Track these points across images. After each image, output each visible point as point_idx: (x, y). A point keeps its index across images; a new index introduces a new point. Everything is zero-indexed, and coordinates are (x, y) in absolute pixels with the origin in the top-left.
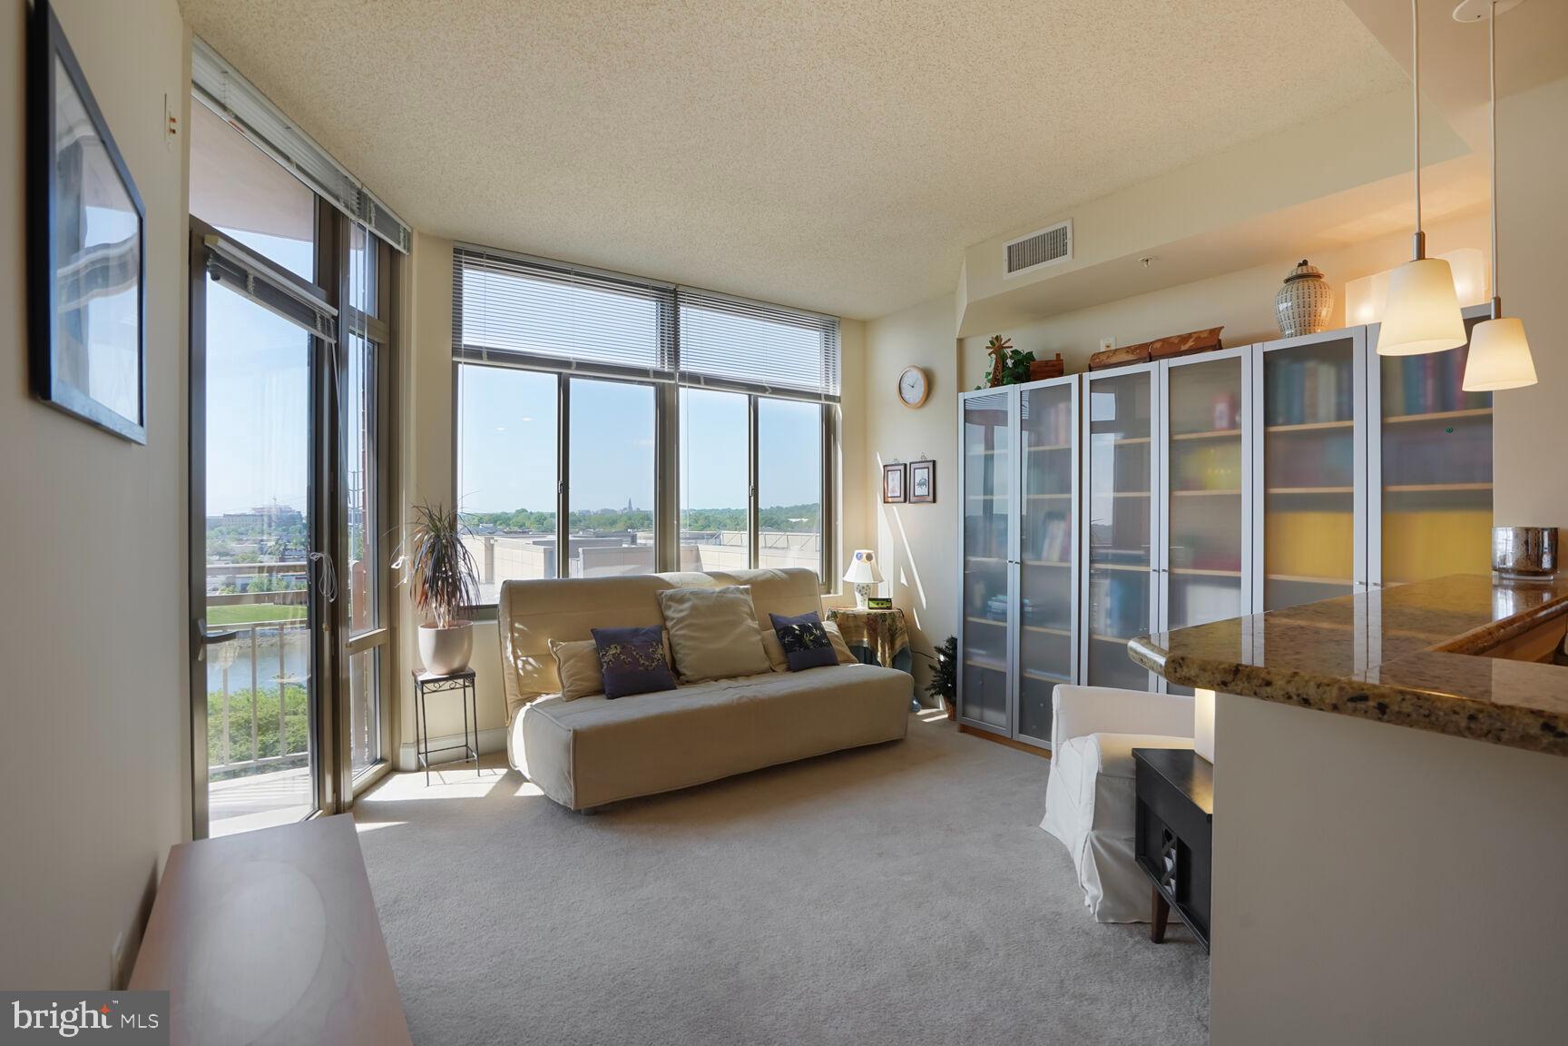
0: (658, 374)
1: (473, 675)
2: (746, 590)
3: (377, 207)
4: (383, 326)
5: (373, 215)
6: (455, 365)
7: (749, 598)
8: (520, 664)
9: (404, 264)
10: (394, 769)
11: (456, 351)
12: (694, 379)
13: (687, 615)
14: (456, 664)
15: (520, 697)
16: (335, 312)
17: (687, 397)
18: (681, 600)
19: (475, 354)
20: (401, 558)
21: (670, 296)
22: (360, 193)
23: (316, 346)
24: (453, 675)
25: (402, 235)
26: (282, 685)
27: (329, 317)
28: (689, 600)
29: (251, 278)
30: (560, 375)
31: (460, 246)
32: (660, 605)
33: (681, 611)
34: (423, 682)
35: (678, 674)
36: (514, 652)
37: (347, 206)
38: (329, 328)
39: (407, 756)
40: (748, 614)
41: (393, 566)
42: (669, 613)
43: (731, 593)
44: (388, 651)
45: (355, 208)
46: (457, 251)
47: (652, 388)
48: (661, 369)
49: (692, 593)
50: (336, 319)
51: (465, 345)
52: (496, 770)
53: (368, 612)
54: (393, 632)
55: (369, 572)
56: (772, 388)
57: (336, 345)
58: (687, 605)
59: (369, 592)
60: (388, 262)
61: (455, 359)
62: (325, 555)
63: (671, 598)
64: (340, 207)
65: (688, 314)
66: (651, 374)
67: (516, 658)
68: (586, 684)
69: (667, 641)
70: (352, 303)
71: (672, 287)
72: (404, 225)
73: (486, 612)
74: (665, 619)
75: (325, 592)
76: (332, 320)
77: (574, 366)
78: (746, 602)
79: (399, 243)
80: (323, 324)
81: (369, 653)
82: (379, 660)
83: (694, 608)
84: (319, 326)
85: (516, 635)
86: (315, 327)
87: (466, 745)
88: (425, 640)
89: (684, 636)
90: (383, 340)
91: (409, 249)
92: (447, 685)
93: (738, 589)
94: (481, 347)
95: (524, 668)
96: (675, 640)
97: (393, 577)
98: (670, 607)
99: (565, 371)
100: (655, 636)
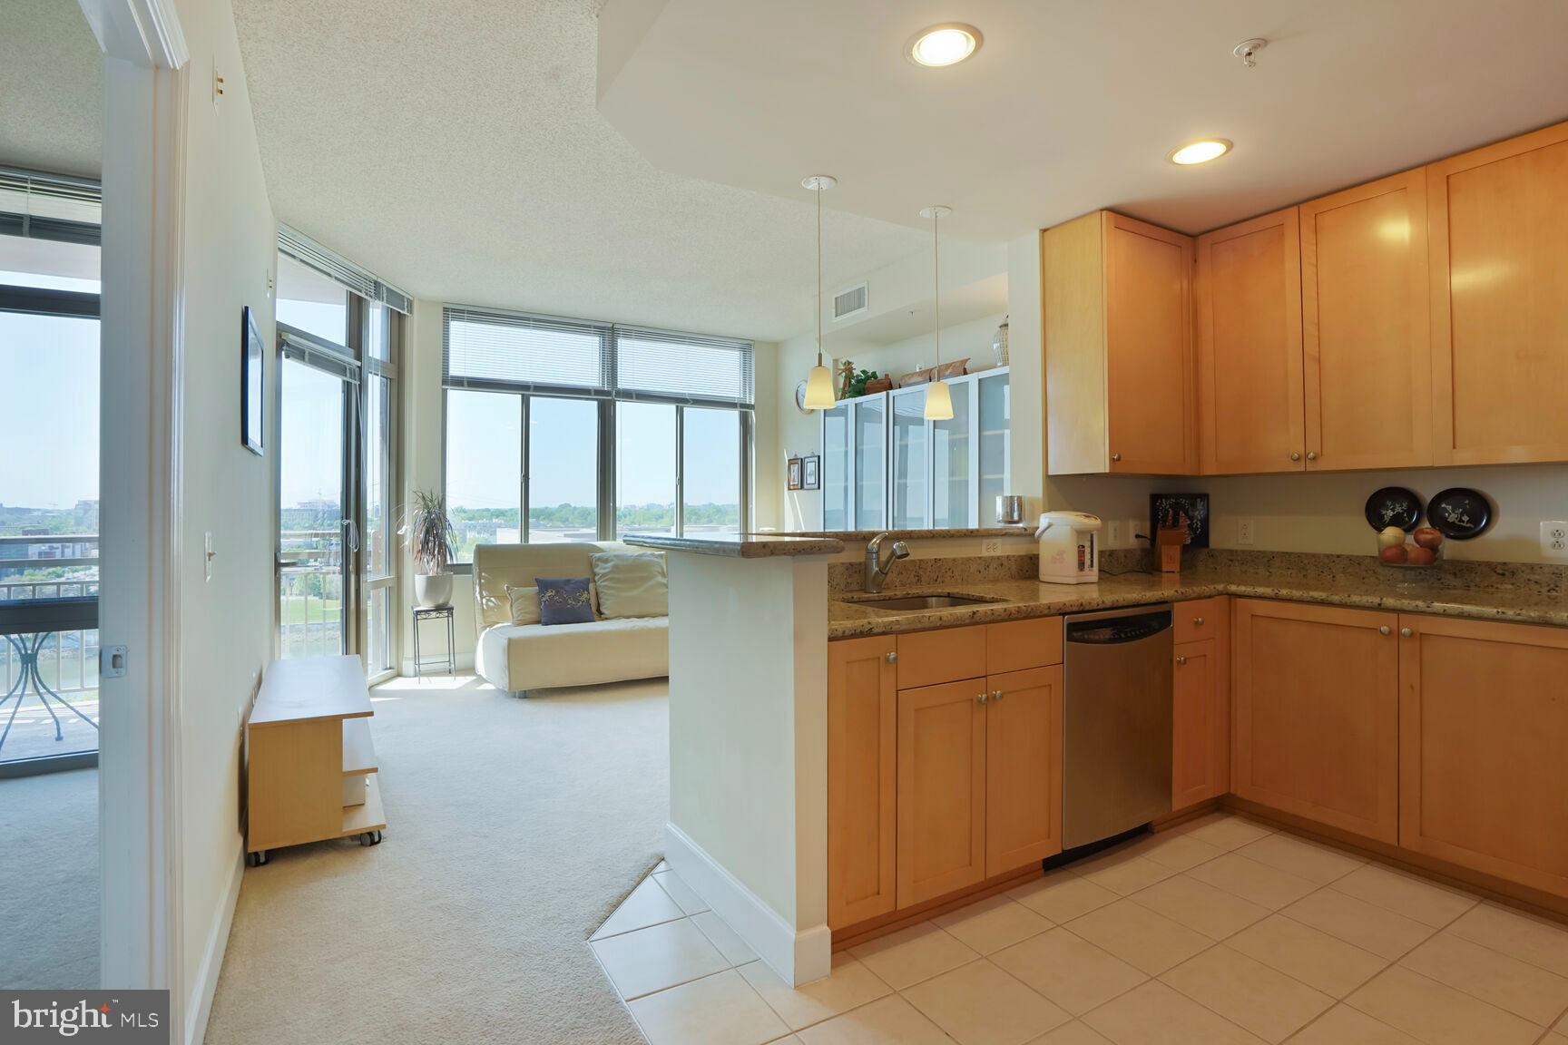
0: (598, 392)
1: (453, 609)
2: (661, 556)
3: (388, 289)
4: (393, 367)
5: (385, 295)
6: (444, 393)
7: (663, 562)
8: (484, 601)
9: (408, 323)
10: (399, 675)
11: (445, 382)
12: (629, 395)
13: (610, 572)
14: (441, 601)
15: (484, 625)
16: (359, 364)
17: (623, 409)
18: (606, 561)
19: (459, 382)
20: (404, 527)
21: (610, 333)
22: (376, 282)
23: (347, 388)
24: (439, 609)
25: (406, 304)
26: (324, 611)
27: (355, 367)
28: (612, 560)
29: (307, 353)
30: (523, 395)
31: (447, 306)
32: (591, 565)
33: (605, 568)
34: (417, 612)
35: (600, 613)
36: (481, 593)
37: (367, 294)
38: (355, 375)
39: (408, 666)
40: (659, 572)
41: (399, 533)
42: (597, 570)
43: (648, 556)
44: (396, 590)
45: (372, 294)
46: (446, 310)
47: (596, 403)
48: (602, 389)
49: (615, 556)
50: (360, 368)
51: (452, 377)
52: (467, 677)
53: (382, 565)
54: (399, 578)
55: (383, 538)
56: (693, 400)
57: (360, 386)
58: (610, 564)
59: (383, 551)
60: (397, 323)
61: (444, 387)
62: (352, 521)
63: (599, 559)
64: (363, 295)
65: (623, 345)
66: (593, 393)
67: (482, 597)
68: (528, 616)
69: (594, 590)
70: (370, 355)
71: (610, 326)
72: (407, 296)
73: (463, 569)
74: (595, 574)
75: (352, 546)
76: (358, 369)
77: (532, 389)
78: (659, 564)
79: (403, 309)
80: (351, 373)
81: (383, 591)
82: (389, 597)
83: (615, 566)
84: (348, 375)
85: (483, 581)
86: (346, 376)
87: (449, 661)
88: (419, 582)
89: (606, 586)
90: (394, 376)
91: (411, 311)
92: (434, 614)
93: (653, 554)
94: (463, 378)
95: (487, 604)
96: (600, 590)
97: (399, 539)
98: (598, 565)
99: (526, 390)
100: (584, 586)
